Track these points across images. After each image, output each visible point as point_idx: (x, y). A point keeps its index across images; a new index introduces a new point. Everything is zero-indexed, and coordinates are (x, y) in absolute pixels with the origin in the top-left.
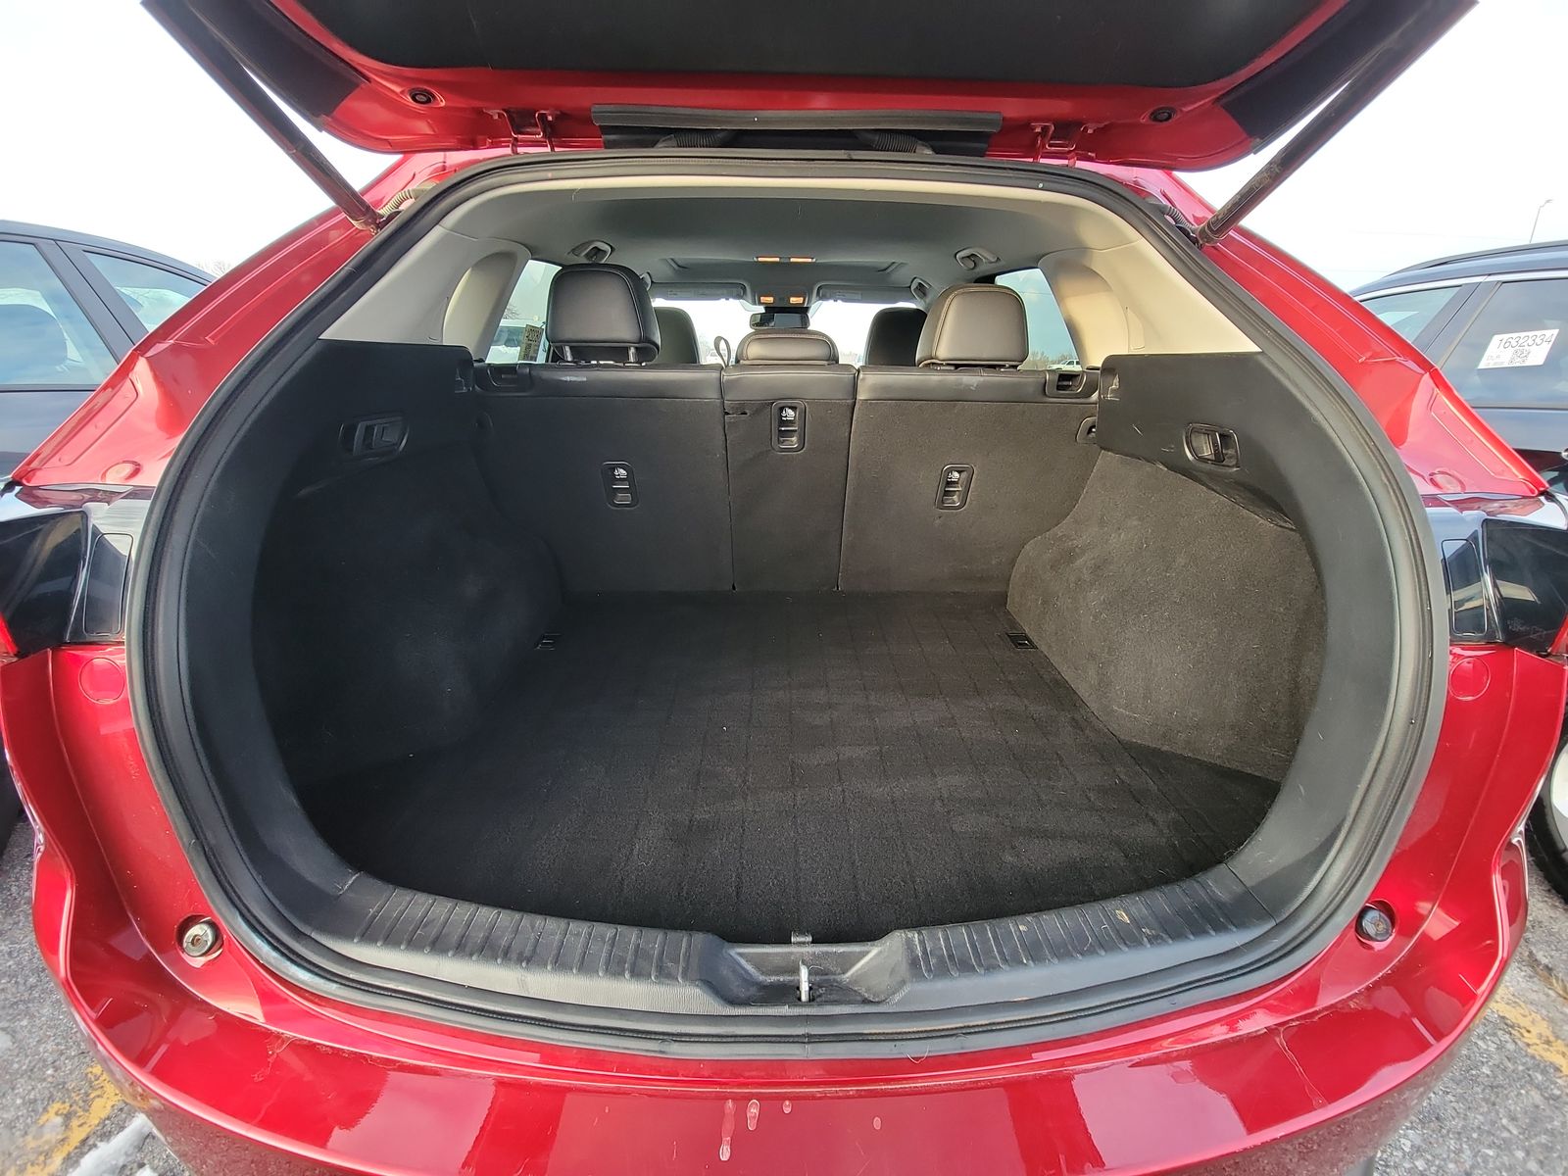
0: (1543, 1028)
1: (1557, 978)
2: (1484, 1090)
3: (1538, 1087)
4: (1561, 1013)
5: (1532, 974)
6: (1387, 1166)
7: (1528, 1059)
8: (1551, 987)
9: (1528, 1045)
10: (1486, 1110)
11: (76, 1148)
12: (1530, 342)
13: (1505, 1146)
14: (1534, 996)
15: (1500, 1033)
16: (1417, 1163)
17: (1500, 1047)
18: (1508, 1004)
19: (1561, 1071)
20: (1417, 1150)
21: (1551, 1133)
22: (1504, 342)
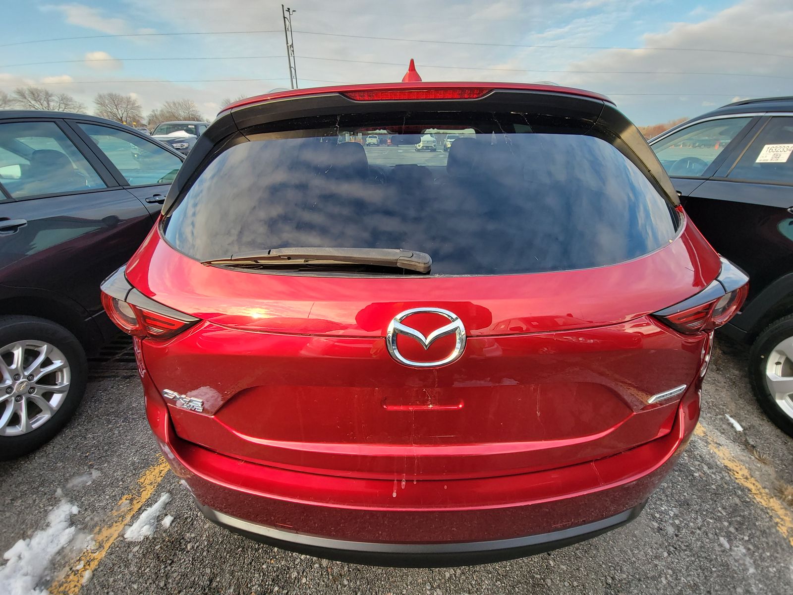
0: (746, 472)
1: (756, 451)
2: (711, 495)
3: (738, 496)
4: (756, 466)
5: (744, 448)
6: (661, 521)
7: (735, 485)
8: (753, 455)
9: (736, 478)
10: (711, 503)
11: (137, 512)
12: (782, 150)
13: (719, 519)
14: (744, 458)
15: (723, 472)
16: (675, 521)
17: (722, 478)
18: (730, 461)
19: (751, 491)
20: (676, 516)
21: (743, 517)
22: (769, 149)
